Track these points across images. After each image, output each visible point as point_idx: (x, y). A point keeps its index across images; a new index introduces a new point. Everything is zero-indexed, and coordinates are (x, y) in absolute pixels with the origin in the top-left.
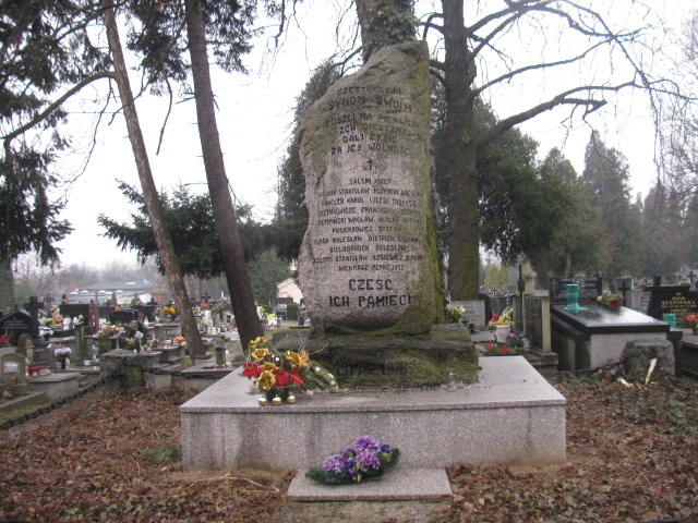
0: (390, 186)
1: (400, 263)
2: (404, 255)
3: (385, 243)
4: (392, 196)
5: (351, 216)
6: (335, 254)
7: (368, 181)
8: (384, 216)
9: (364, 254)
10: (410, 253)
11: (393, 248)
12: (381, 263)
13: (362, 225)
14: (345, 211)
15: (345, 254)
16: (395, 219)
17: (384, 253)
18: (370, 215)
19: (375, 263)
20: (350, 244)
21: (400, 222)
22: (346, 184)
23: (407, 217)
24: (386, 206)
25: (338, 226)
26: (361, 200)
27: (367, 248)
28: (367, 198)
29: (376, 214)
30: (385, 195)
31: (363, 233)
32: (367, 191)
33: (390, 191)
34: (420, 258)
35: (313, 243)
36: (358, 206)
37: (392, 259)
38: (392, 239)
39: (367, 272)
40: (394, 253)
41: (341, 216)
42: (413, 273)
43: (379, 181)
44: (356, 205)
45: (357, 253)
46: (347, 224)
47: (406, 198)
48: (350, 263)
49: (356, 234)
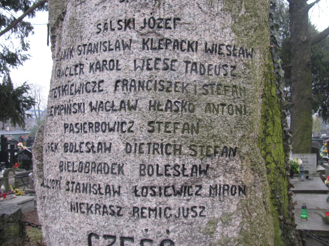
0: (177, 34)
1: (197, 201)
2: (207, 184)
3: (160, 160)
4: (184, 55)
5: (95, 98)
6: (66, 176)
7: (129, 23)
8: (163, 97)
9: (114, 181)
10: (220, 180)
11: (179, 171)
12: (152, 202)
13: (114, 117)
14: (84, 88)
15: (81, 178)
16: (188, 105)
17: (159, 181)
18: (131, 97)
19: (139, 202)
20: (91, 157)
21: (199, 113)
22: (90, 34)
23: (216, 99)
24: (167, 76)
25: (72, 119)
26: (114, 65)
27: (120, 169)
28: (127, 62)
29: (143, 94)
30: (167, 54)
31: (115, 136)
32: (126, 46)
33: (178, 44)
34: (243, 190)
35: (45, 147)
36: (109, 77)
37: (177, 193)
38: (178, 150)
39: (121, 221)
40: (180, 181)
41: (78, 99)
42: (226, 223)
43: (154, 24)
44: (105, 75)
45: (101, 179)
46: (89, 117)
47: (215, 60)
48: (89, 199)
49: (101, 137)
